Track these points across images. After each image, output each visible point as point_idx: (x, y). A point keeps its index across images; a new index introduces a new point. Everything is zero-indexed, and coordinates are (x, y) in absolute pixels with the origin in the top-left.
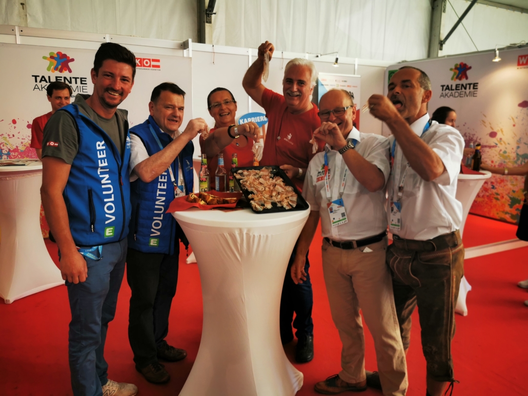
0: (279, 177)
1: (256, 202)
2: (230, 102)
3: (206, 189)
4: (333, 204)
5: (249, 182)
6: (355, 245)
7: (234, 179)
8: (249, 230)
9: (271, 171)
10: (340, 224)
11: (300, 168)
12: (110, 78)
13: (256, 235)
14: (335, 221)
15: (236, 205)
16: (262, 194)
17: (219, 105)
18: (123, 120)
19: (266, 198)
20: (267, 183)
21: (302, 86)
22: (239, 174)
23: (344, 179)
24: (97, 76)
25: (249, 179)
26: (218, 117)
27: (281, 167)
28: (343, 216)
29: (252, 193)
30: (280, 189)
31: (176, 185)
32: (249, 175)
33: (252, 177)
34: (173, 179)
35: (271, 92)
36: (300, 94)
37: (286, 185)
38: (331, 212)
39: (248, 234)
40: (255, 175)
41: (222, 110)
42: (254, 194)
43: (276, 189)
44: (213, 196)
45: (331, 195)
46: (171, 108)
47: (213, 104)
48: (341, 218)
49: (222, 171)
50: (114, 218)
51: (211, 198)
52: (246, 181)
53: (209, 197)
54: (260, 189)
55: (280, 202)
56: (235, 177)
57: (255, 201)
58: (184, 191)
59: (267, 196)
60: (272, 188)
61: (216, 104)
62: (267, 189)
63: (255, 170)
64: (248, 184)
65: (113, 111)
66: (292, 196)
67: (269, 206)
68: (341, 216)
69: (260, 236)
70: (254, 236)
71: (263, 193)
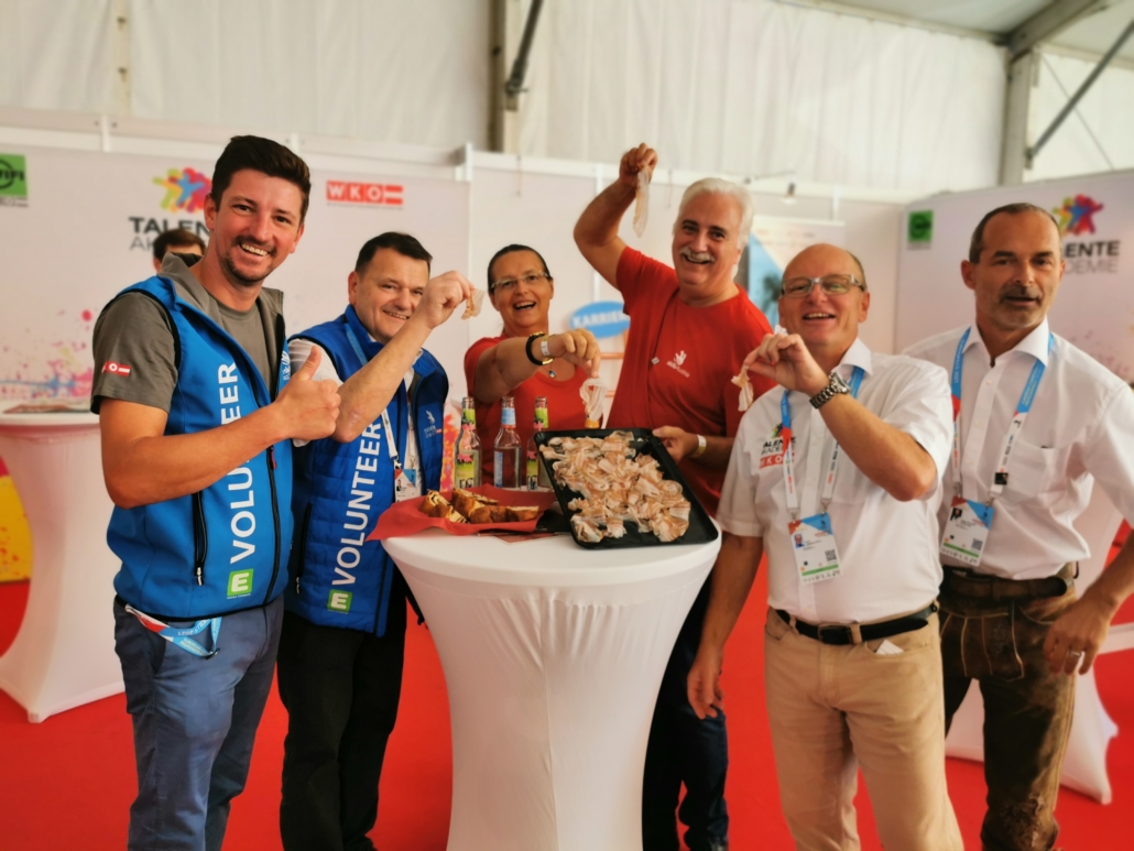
0: (649, 457)
1: (587, 518)
2: (538, 277)
3: (470, 482)
4: (802, 525)
5: (573, 468)
6: (858, 637)
7: (538, 458)
8: (563, 594)
9: (631, 442)
10: (821, 579)
11: (702, 434)
12: (247, 212)
13: (580, 606)
14: (807, 568)
15: (538, 525)
16: (602, 497)
17: (514, 283)
18: (272, 315)
19: (613, 511)
20: (617, 472)
21: (718, 242)
22: (553, 446)
23: (833, 465)
24: (217, 209)
25: (575, 458)
26: (510, 310)
27: (656, 433)
28: (829, 559)
29: (579, 495)
30: (649, 489)
31: (399, 465)
32: (576, 450)
33: (583, 455)
34: (393, 452)
35: (637, 254)
36: (713, 259)
37: (666, 477)
38: (800, 545)
39: (559, 603)
40: (591, 450)
41: (519, 294)
42: (583, 498)
43: (638, 487)
44: (484, 499)
45: (799, 503)
46: (395, 288)
47: (499, 281)
48: (826, 564)
49: (510, 438)
50: (251, 549)
51: (478, 505)
52: (568, 466)
53: (473, 503)
54: (598, 487)
55: (646, 521)
56: (541, 454)
57: (583, 516)
58: (418, 481)
59: (615, 504)
60: (628, 484)
61: (505, 281)
62: (616, 487)
63: (592, 437)
64: (570, 472)
65: (253, 292)
66: (676, 506)
67: (618, 531)
68: (824, 557)
69: (591, 608)
70: (576, 608)
71: (607, 496)
